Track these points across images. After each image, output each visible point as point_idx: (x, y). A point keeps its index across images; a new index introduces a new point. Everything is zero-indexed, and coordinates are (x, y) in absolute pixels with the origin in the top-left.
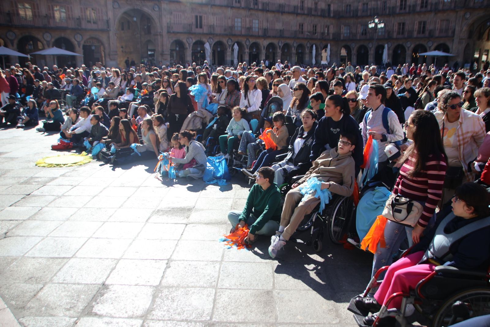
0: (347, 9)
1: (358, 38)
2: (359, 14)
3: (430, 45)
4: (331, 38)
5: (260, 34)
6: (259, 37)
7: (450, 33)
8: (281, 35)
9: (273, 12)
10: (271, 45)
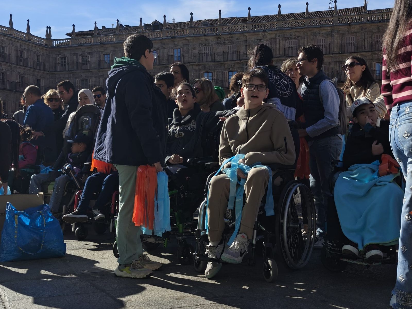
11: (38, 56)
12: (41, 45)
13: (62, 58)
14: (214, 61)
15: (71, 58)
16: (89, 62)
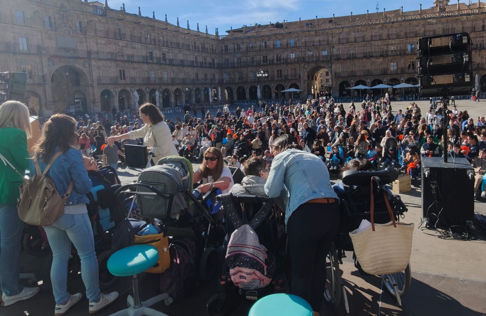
0: (226, 62)
1: (237, 82)
2: (236, 66)
4: (217, 82)
5: (170, 82)
6: (169, 85)
7: (298, 78)
8: (184, 82)
9: (177, 65)
10: (177, 90)
11: (212, 46)
12: (214, 39)
13: (225, 46)
14: (314, 45)
15: (231, 46)
16: (241, 48)
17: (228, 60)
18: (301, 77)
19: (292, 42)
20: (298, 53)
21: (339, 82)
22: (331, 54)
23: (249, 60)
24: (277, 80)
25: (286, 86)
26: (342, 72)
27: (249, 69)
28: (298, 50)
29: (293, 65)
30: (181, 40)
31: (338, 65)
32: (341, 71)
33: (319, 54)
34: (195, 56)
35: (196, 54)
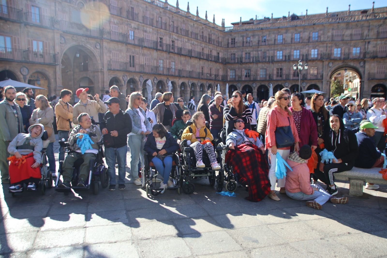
0: (232, 57)
1: (243, 79)
2: (243, 61)
3: (304, 85)
5: (177, 74)
6: (175, 77)
7: (319, 77)
8: (190, 76)
9: (185, 56)
10: (183, 84)
11: (218, 38)
12: (220, 31)
13: (232, 39)
14: (343, 40)
15: (239, 39)
16: (252, 41)
17: (234, 54)
18: (324, 76)
19: (314, 35)
20: (321, 49)
21: (373, 85)
22: (364, 51)
23: (260, 55)
24: (293, 80)
25: (304, 87)
26: (377, 73)
27: (260, 65)
28: (321, 45)
29: (314, 63)
30: (190, 28)
31: (373, 64)
32: (376, 71)
33: (349, 50)
34: (202, 47)
35: (203, 45)
